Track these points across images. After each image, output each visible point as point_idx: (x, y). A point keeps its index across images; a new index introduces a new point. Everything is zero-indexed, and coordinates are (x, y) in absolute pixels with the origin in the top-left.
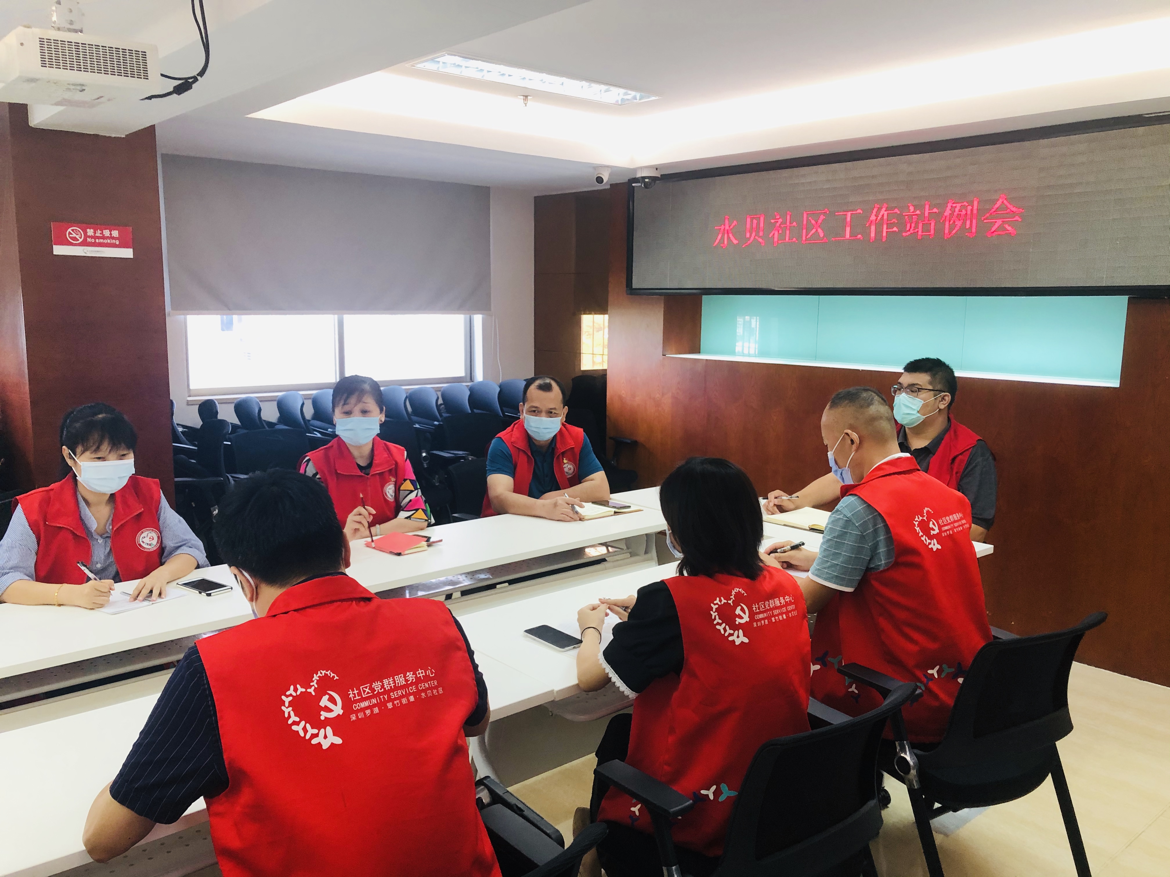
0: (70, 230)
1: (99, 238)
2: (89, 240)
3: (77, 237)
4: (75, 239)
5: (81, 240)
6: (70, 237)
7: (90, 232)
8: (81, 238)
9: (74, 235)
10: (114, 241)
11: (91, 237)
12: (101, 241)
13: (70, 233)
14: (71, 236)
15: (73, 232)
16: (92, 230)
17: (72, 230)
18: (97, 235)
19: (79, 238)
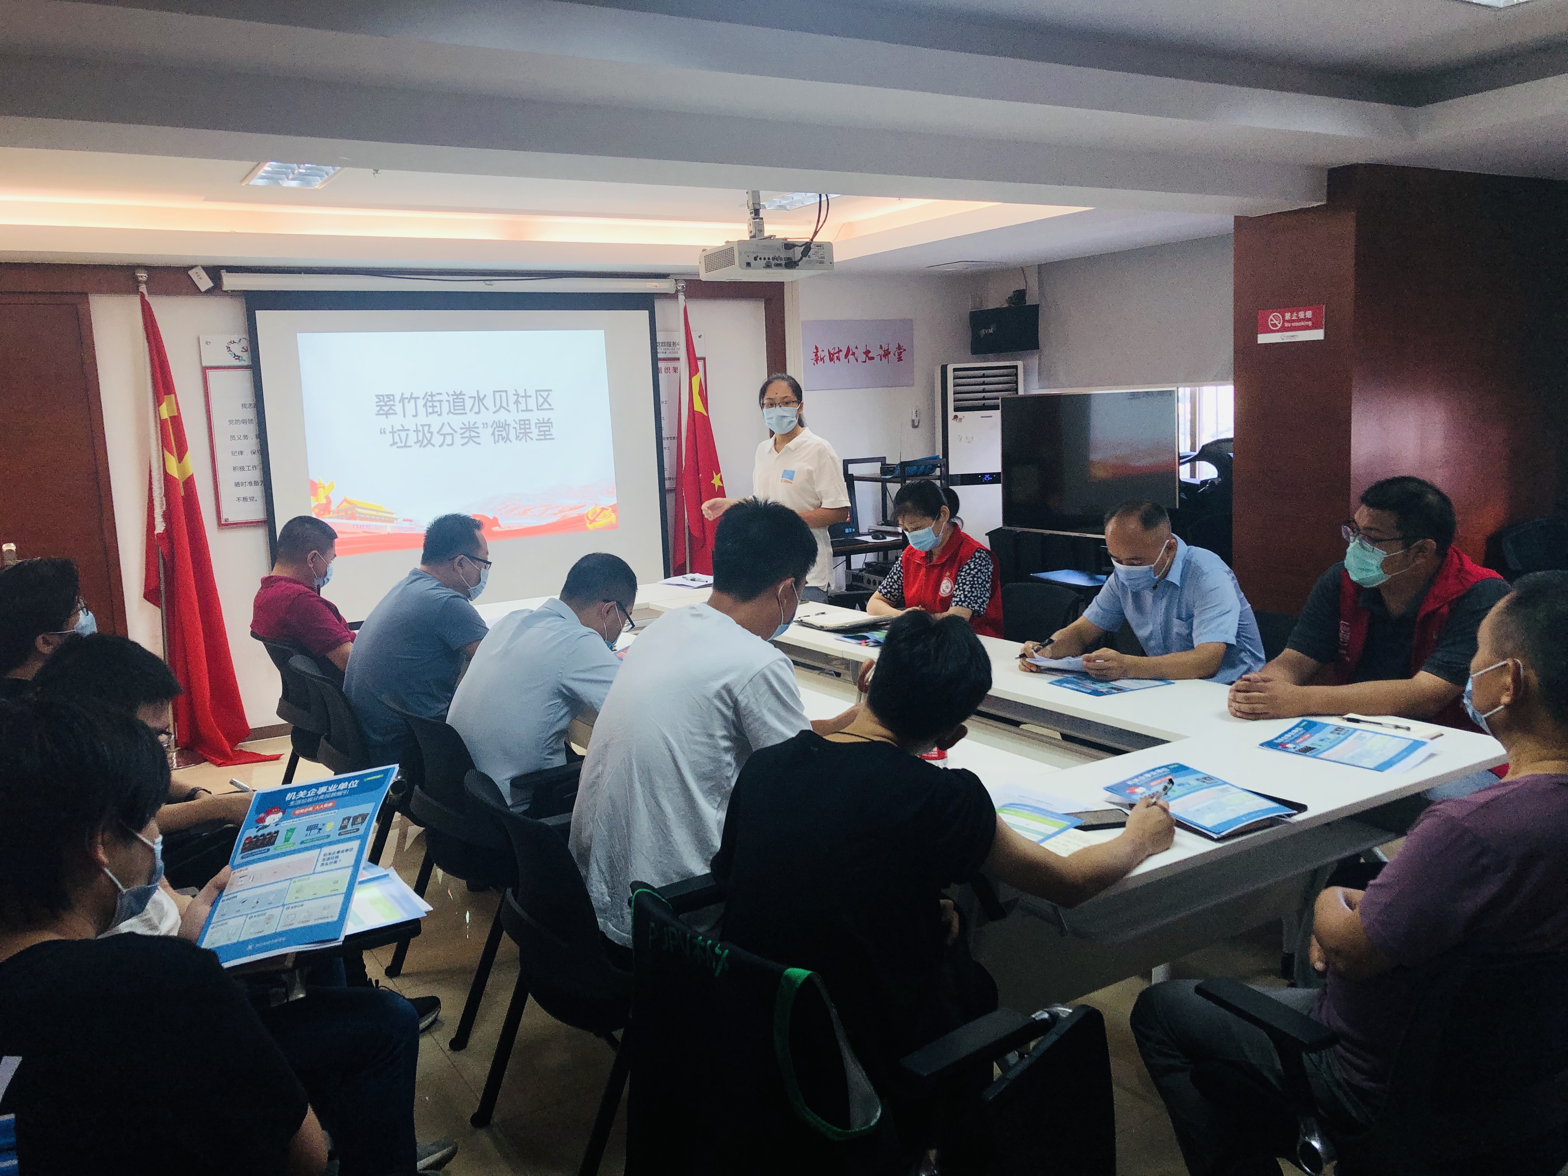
0: (1271, 317)
1: (1294, 321)
2: (1286, 325)
3: (1277, 322)
4: (1275, 325)
5: (1280, 326)
6: (1271, 324)
7: (1288, 316)
8: (1279, 323)
9: (1275, 322)
10: (1307, 323)
11: (1288, 321)
12: (1297, 324)
13: (1272, 320)
14: (1272, 322)
15: (1274, 319)
16: (1289, 314)
17: (1274, 316)
18: (1293, 318)
19: (1278, 324)
